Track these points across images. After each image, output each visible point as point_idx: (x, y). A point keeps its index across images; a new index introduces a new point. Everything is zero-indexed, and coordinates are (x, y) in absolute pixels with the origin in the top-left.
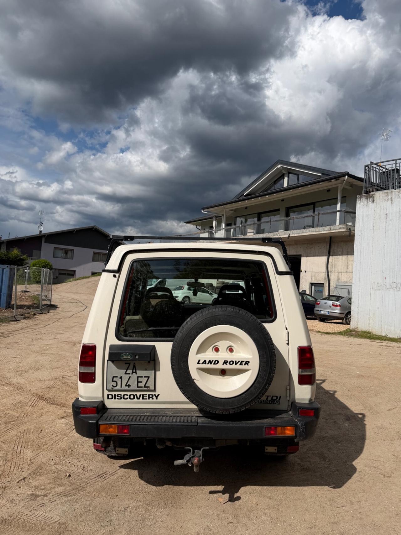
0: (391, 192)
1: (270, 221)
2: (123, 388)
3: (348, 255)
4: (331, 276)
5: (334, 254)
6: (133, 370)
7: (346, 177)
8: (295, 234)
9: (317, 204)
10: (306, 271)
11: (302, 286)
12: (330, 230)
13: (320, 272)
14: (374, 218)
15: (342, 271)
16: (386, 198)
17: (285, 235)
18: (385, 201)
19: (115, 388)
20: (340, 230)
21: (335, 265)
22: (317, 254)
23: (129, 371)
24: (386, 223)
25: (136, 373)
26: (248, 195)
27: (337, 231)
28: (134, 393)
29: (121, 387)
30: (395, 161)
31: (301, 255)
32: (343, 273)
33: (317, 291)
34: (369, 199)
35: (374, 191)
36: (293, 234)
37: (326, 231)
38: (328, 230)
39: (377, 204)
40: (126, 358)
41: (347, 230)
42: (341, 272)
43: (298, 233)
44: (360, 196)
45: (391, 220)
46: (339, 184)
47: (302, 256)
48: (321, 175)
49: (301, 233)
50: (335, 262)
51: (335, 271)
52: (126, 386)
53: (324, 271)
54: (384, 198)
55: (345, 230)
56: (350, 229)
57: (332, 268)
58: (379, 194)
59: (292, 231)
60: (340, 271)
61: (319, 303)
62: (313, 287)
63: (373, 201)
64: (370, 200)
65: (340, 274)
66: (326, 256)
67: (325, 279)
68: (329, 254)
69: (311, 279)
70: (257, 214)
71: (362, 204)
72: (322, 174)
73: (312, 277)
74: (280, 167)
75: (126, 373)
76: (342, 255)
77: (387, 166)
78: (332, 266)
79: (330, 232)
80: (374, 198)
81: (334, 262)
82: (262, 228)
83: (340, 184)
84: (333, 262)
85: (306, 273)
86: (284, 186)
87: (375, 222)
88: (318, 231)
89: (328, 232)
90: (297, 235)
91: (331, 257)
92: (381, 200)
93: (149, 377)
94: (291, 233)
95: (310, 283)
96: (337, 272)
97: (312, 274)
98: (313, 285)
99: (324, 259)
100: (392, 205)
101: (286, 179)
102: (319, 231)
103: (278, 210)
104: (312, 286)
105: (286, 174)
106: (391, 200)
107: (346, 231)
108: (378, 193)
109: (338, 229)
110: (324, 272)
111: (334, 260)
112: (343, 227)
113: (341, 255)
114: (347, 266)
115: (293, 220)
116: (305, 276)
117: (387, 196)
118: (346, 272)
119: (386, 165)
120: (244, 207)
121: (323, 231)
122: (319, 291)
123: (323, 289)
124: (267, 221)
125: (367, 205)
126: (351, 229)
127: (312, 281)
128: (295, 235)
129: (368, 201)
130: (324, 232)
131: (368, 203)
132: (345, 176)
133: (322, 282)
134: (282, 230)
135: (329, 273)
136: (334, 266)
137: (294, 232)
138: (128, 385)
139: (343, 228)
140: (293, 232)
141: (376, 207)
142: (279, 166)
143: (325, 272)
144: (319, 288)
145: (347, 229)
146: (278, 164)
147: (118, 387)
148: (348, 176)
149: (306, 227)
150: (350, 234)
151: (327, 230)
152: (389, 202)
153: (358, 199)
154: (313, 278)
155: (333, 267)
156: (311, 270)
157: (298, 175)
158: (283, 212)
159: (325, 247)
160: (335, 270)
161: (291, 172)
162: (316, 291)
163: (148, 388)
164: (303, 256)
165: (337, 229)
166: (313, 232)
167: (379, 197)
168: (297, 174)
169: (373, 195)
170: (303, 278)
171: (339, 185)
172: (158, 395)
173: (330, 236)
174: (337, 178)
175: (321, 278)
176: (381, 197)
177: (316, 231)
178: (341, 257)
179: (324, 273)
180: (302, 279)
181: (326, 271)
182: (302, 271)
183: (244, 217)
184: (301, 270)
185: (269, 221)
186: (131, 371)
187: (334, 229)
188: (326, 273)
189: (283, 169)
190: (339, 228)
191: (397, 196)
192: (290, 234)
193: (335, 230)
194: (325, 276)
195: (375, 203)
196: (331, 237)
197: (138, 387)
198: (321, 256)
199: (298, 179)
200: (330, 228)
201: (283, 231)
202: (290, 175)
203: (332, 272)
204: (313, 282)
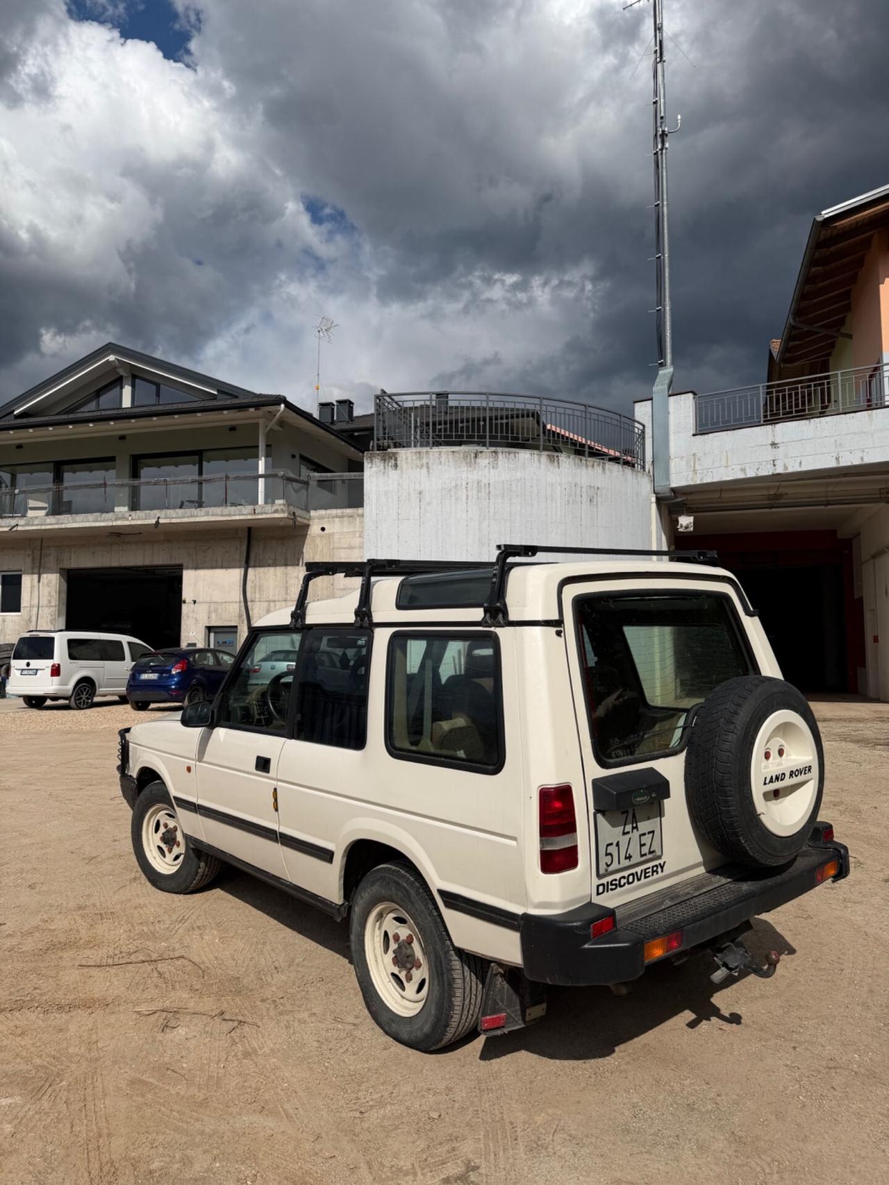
0: (427, 452)
1: (105, 485)
2: (622, 866)
3: (286, 565)
4: (252, 610)
5: (258, 564)
6: (633, 824)
7: (283, 406)
8: (173, 518)
9: (206, 455)
10: (195, 602)
11: (186, 634)
12: (255, 513)
13: (229, 602)
14: (399, 498)
15: (276, 599)
16: (419, 463)
17: (146, 519)
18: (416, 468)
19: (610, 869)
20: (277, 515)
21: (260, 587)
22: (220, 564)
23: (629, 828)
24: (420, 508)
25: (636, 827)
26: (24, 415)
27: (269, 516)
28: (633, 871)
29: (619, 863)
30: (428, 396)
31: (182, 565)
32: (277, 603)
33: (221, 642)
34: (387, 462)
35: (392, 446)
36: (166, 518)
37: (246, 515)
38: (251, 514)
39: (402, 472)
40: (642, 801)
41: (289, 516)
42: (275, 601)
43: (180, 515)
44: (371, 454)
45: (429, 504)
46: (261, 418)
47: (184, 567)
48: (216, 393)
49: (188, 517)
50: (260, 580)
51: (262, 600)
52: (626, 858)
53: (238, 601)
54: (415, 462)
55: (286, 515)
56: (294, 513)
57: (255, 592)
58: (406, 454)
59: (164, 511)
60: (271, 598)
61: (260, 669)
62: (212, 635)
63: (396, 466)
64: (390, 464)
65: (272, 604)
66: (240, 567)
67: (240, 616)
68: (247, 564)
69: (209, 618)
70: (52, 465)
71: (374, 469)
72: (218, 391)
73: (209, 613)
74: (114, 359)
75: (624, 833)
76: (275, 564)
77: (416, 402)
78: (255, 590)
79: (254, 517)
80: (396, 460)
81: (258, 580)
82: (65, 499)
83: (263, 419)
84: (255, 579)
85: (196, 604)
86: (124, 406)
87: (400, 505)
88: (227, 515)
89: (250, 517)
90: (178, 521)
91: (250, 571)
92: (410, 467)
93: (653, 832)
94: (163, 517)
95: (206, 627)
96: (267, 601)
97: (209, 606)
98: (212, 630)
99: (236, 574)
100: (429, 476)
101: (127, 391)
102: (230, 515)
103: (112, 459)
104: (209, 632)
105: (126, 377)
106: (428, 468)
107: (288, 518)
108: (404, 452)
109: (272, 513)
110: (236, 602)
111: (257, 576)
112: (282, 509)
113: (272, 566)
114: (286, 588)
115: (165, 486)
116: (193, 611)
117: (420, 458)
118: (285, 600)
119: (403, 401)
120: (14, 444)
121: (239, 515)
122: (226, 642)
123: (237, 637)
124: (96, 485)
125: (384, 473)
126: (296, 514)
127: (210, 622)
128: (174, 521)
129: (386, 464)
130: (242, 517)
131: (386, 470)
132: (280, 404)
133: (233, 624)
134: (124, 506)
135: (249, 604)
136: (257, 588)
137: (170, 513)
138: (628, 855)
139: (283, 511)
140: (166, 513)
141: (402, 478)
142: (112, 358)
143: (240, 602)
144: (223, 638)
145: (289, 514)
146: (110, 352)
147: (614, 866)
148: (286, 406)
149: (186, 503)
150: (295, 523)
151: (249, 514)
152: (424, 470)
153: (367, 459)
154: (213, 616)
155: (257, 591)
156: (208, 599)
157: (158, 386)
158: (124, 464)
159: (237, 549)
160: (261, 598)
161: (141, 375)
162: (218, 642)
163: (654, 854)
164: (188, 568)
165: (269, 513)
166: (217, 515)
167: (407, 459)
168: (157, 383)
169: (394, 454)
170: (188, 617)
171: (260, 420)
172: (664, 863)
173: (250, 526)
174: (257, 406)
175: (230, 615)
176: (409, 461)
177: (224, 514)
178: (272, 569)
179: (238, 604)
180: (185, 618)
181: (242, 600)
182: (187, 602)
183: (8, 469)
184: (183, 598)
185: (102, 484)
186: (631, 825)
187: (263, 512)
188: (243, 604)
189: (120, 366)
190: (273, 510)
191: (438, 461)
192: (159, 518)
193: (265, 513)
194: (240, 610)
195: (398, 471)
196: (250, 529)
197: (642, 856)
198: (229, 568)
199: (158, 395)
200: (254, 510)
201: (126, 509)
202: (137, 381)
203: (255, 601)
204: (213, 624)
